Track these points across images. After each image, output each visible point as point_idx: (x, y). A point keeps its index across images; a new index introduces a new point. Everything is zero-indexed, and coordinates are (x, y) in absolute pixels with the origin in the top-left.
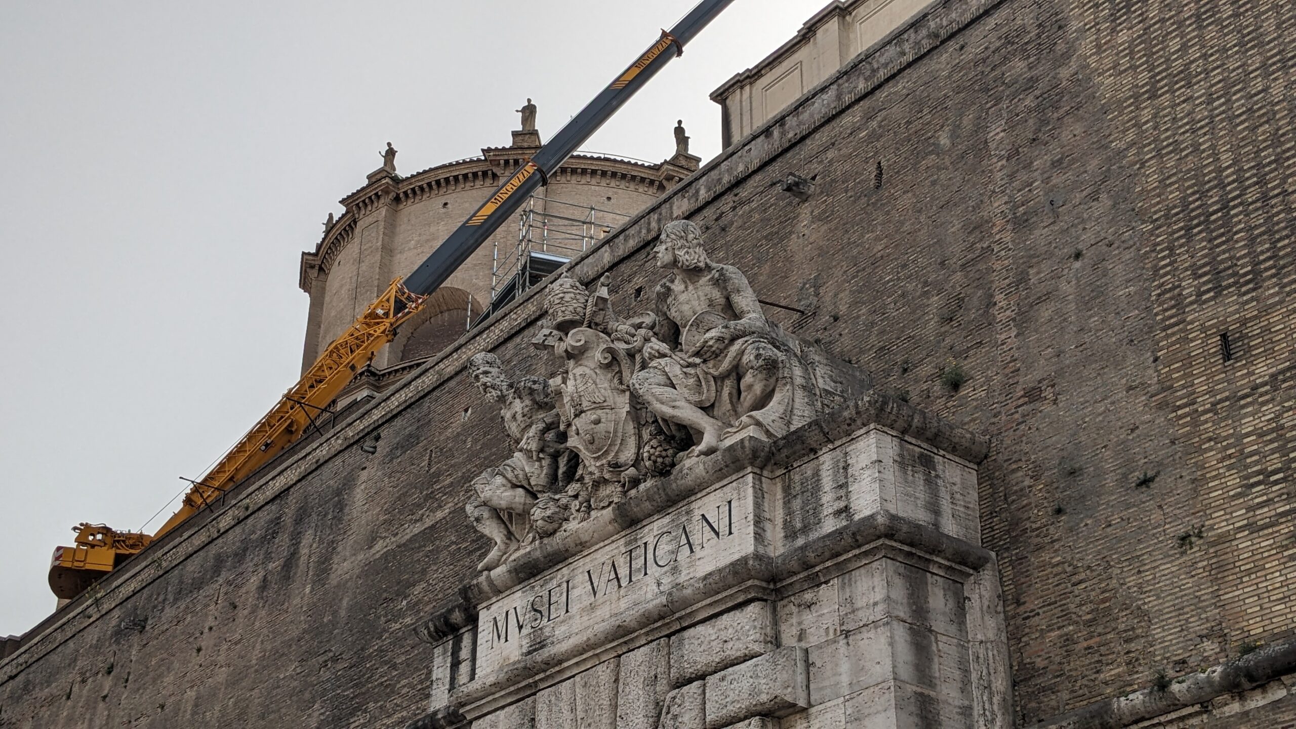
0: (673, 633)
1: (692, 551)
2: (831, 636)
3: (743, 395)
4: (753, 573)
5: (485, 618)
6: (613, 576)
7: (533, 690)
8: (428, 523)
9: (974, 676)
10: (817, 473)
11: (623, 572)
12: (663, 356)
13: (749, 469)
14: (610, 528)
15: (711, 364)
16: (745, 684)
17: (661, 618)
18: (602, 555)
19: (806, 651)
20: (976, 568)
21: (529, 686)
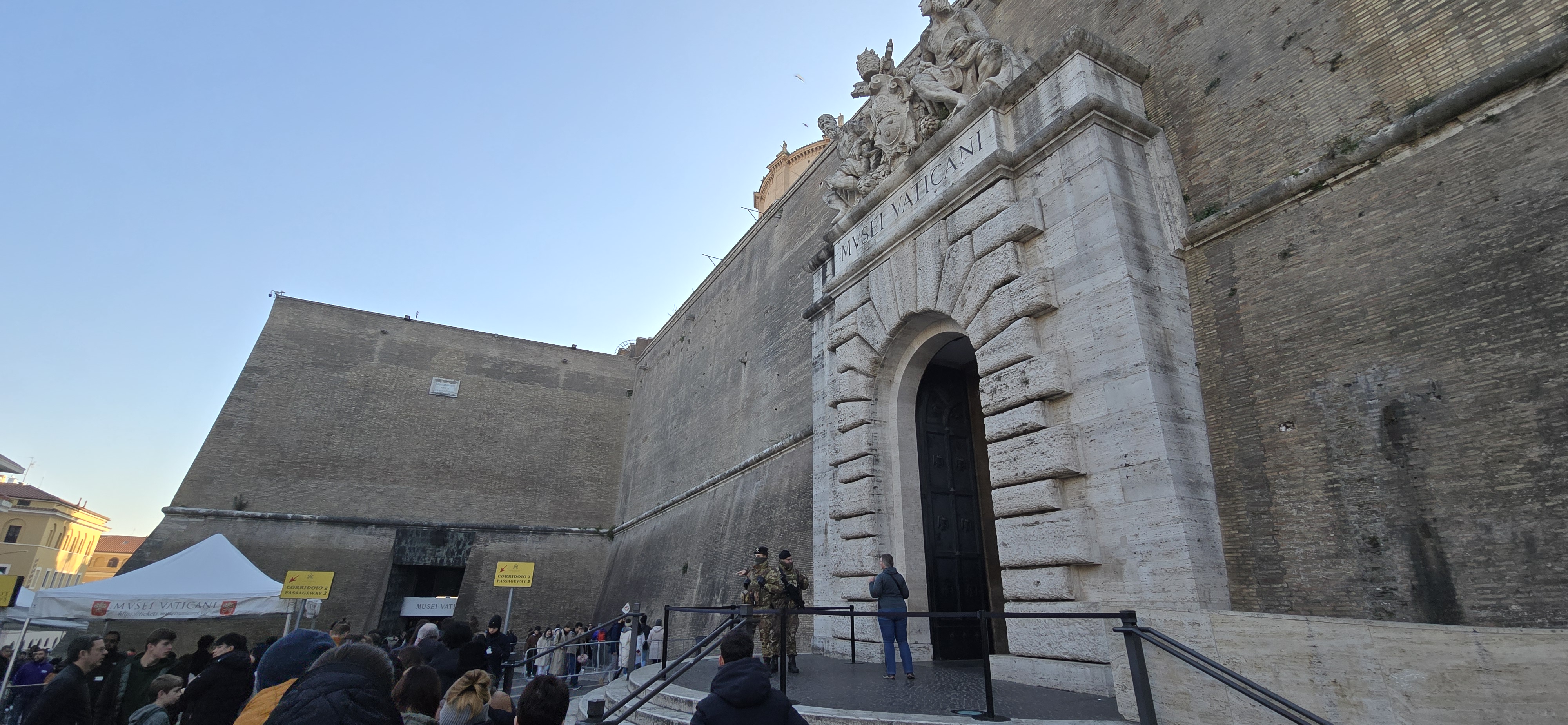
0: (948, 216)
1: (955, 168)
2: (1057, 184)
3: (980, 75)
4: (1000, 159)
5: (837, 249)
6: (907, 200)
7: (866, 273)
8: (807, 238)
9: (1158, 198)
10: (1036, 99)
11: (913, 196)
12: (929, 67)
13: (990, 108)
14: (904, 175)
15: (958, 60)
16: (1000, 226)
17: (940, 208)
18: (900, 192)
19: (1040, 199)
20: (1151, 137)
21: (864, 271)
